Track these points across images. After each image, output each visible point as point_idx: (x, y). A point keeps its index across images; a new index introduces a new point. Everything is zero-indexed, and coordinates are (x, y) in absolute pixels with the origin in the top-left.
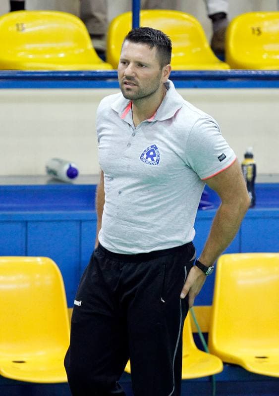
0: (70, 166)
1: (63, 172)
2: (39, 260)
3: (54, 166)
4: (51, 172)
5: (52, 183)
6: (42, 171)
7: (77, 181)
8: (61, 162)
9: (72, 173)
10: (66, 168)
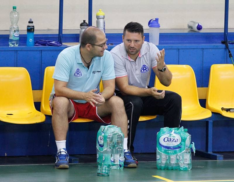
0: (198, 24)
1: (195, 27)
2: (184, 66)
3: (191, 24)
4: (190, 27)
5: (190, 32)
6: (186, 27)
7: (202, 31)
8: (194, 23)
9: (199, 28)
10: (197, 25)
